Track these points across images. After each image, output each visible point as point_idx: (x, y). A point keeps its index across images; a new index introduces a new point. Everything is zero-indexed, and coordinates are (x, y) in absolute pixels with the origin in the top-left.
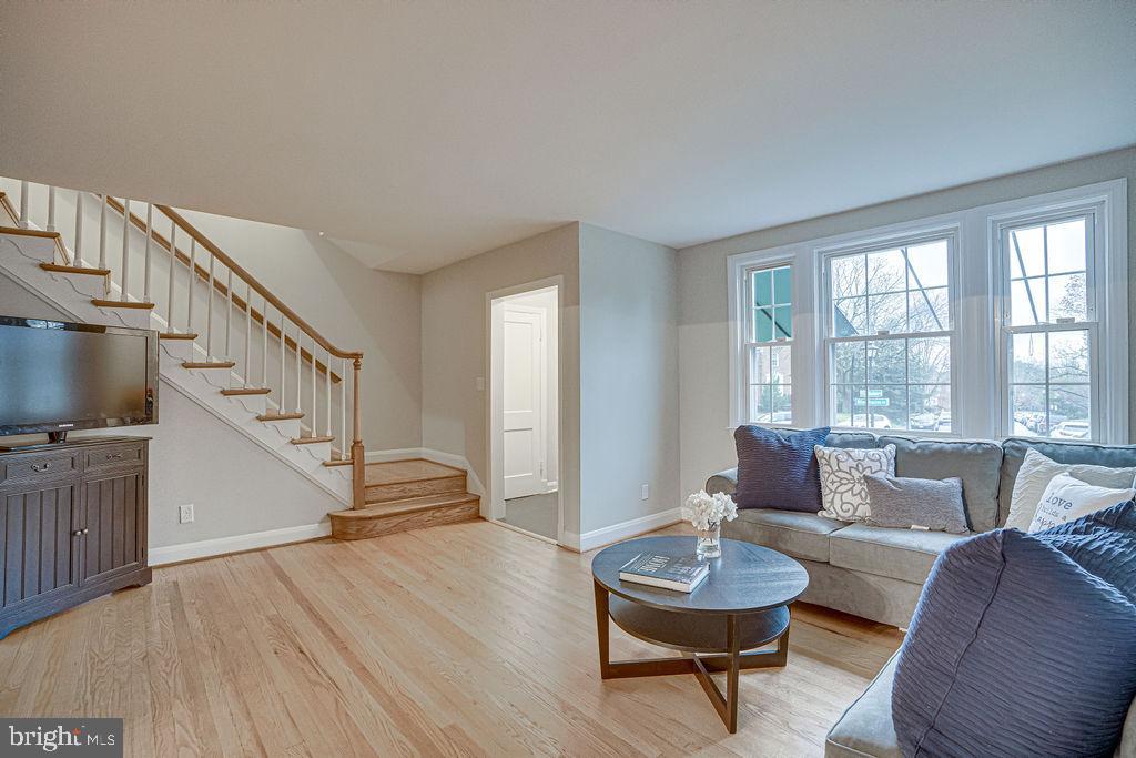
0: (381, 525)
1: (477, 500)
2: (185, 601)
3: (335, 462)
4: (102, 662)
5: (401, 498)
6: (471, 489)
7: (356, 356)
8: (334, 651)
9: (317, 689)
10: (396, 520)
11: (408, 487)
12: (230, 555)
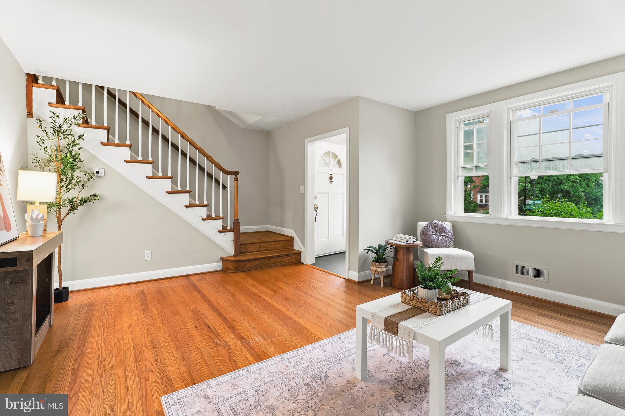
0: (249, 265)
1: (299, 253)
2: (148, 300)
3: (224, 230)
4: (109, 328)
5: (258, 251)
6: (296, 247)
7: (236, 174)
8: (227, 329)
9: (219, 348)
10: (256, 263)
11: (263, 245)
12: (170, 278)
